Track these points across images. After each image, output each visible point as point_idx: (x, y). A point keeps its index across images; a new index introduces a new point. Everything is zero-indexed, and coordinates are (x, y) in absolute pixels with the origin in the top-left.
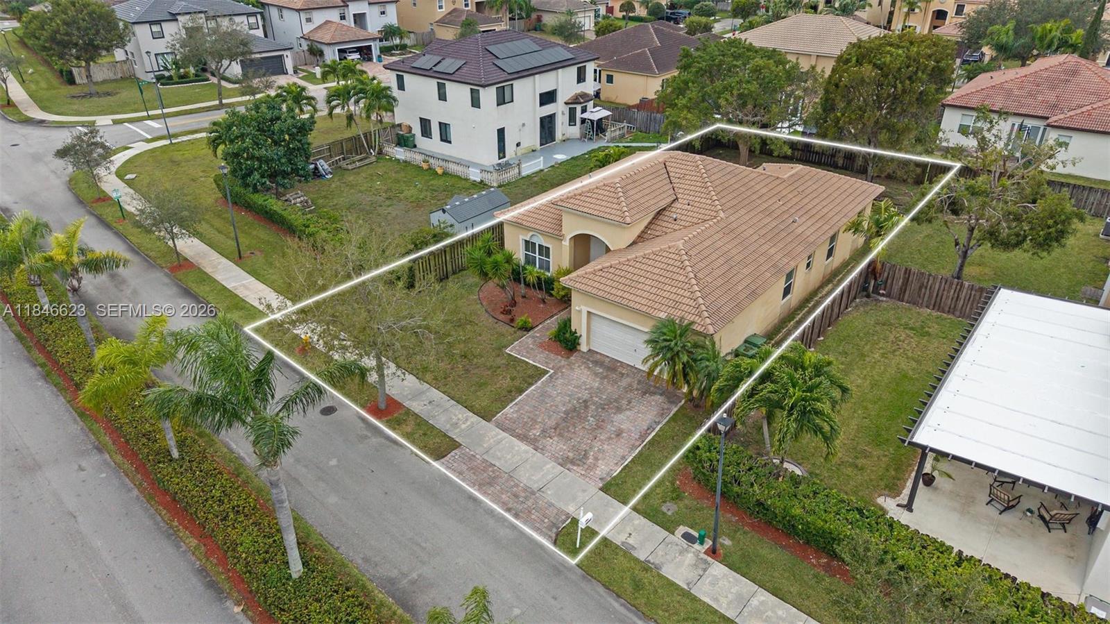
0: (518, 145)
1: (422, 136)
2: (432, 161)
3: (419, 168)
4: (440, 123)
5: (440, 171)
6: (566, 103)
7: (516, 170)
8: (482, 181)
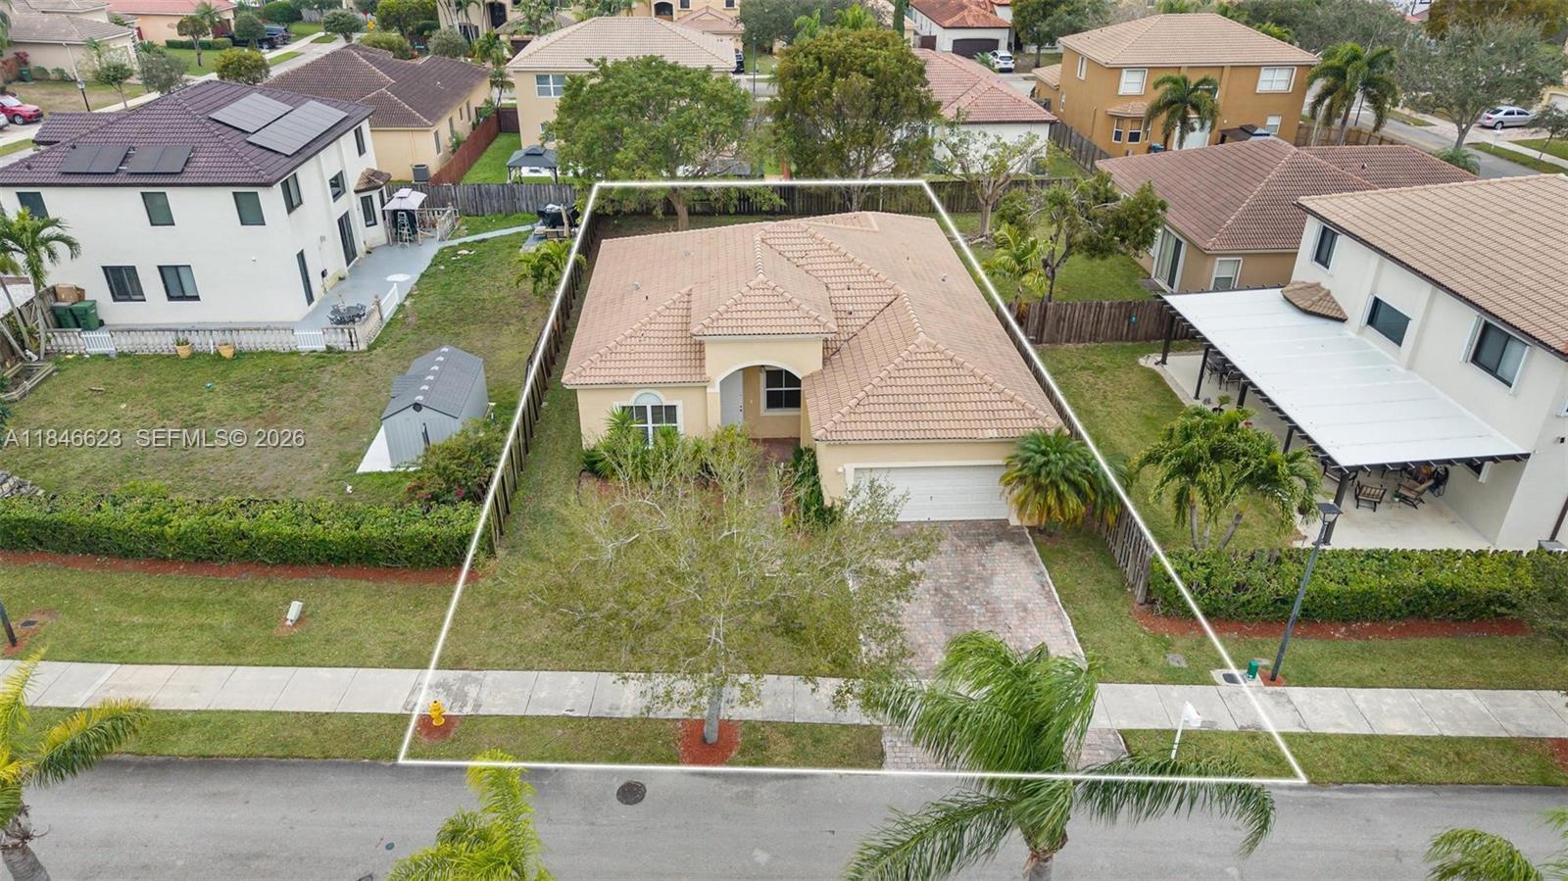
0: (324, 274)
1: (115, 300)
2: (194, 339)
3: (174, 358)
4: (160, 268)
5: (227, 353)
6: (357, 192)
7: (377, 316)
8: (330, 349)
